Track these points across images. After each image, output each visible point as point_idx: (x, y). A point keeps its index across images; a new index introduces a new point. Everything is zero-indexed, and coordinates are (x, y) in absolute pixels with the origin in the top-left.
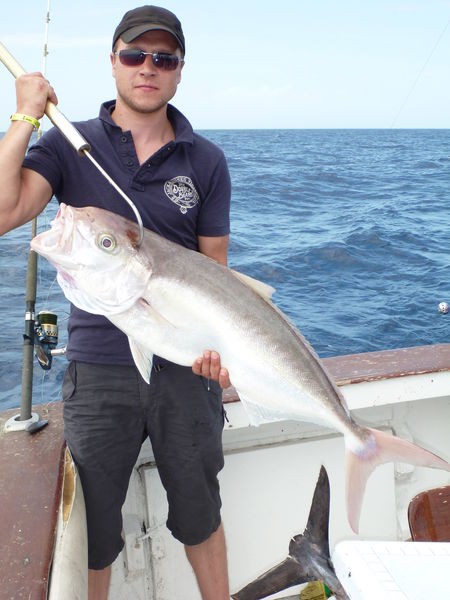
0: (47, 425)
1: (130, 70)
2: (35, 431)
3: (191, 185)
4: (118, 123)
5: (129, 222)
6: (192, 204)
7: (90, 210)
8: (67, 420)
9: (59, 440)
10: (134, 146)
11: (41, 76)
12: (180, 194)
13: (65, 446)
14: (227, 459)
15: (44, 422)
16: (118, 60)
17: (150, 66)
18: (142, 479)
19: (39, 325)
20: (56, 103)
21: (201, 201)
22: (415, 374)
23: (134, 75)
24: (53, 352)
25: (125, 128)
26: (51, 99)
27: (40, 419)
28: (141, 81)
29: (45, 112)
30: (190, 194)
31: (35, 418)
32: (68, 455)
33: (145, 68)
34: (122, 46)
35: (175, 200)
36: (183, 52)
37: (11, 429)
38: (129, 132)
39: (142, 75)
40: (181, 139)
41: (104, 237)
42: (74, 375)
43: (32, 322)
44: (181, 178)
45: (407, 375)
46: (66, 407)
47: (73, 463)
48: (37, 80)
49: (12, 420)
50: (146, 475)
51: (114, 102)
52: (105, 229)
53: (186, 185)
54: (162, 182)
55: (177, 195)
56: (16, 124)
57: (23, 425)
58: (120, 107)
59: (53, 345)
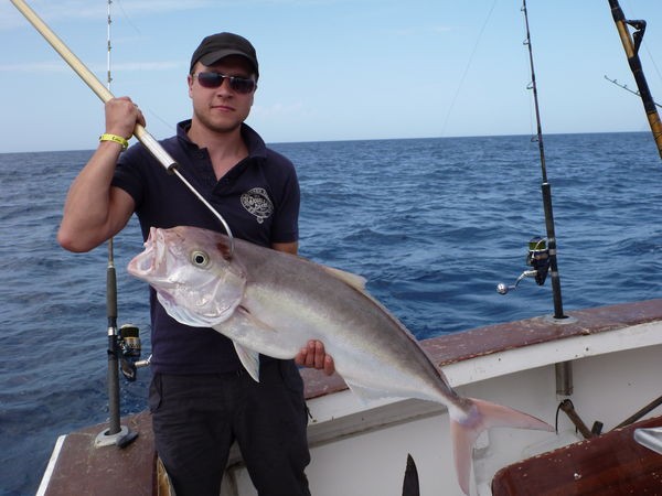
0: (137, 437)
1: (208, 92)
2: (126, 444)
3: (266, 197)
4: (194, 140)
5: (219, 234)
6: (267, 214)
7: (180, 229)
8: (156, 432)
9: (150, 451)
10: (210, 163)
11: (129, 100)
12: (256, 205)
13: (156, 457)
14: (312, 452)
15: (133, 434)
16: (196, 82)
17: (227, 88)
18: (232, 480)
19: (122, 339)
20: (144, 125)
21: (275, 210)
22: (484, 355)
23: (212, 96)
24: (136, 364)
25: (202, 145)
26: (140, 121)
27: (130, 432)
28: (218, 102)
29: (134, 133)
30: (265, 205)
31: (125, 431)
32: (160, 466)
33: (223, 90)
34: (201, 68)
35: (252, 211)
36: (257, 75)
37: (101, 444)
38: (206, 149)
39: (220, 96)
40: (254, 155)
41: (196, 254)
42: (159, 385)
43: (114, 337)
44: (257, 190)
45: (476, 356)
46: (155, 419)
47: (166, 474)
48: (127, 104)
49: (101, 435)
50: (237, 476)
51: (190, 121)
52: (196, 247)
53: (261, 197)
54: (239, 194)
55: (254, 206)
56: (106, 144)
57: (113, 440)
58: (196, 126)
59: (138, 358)
